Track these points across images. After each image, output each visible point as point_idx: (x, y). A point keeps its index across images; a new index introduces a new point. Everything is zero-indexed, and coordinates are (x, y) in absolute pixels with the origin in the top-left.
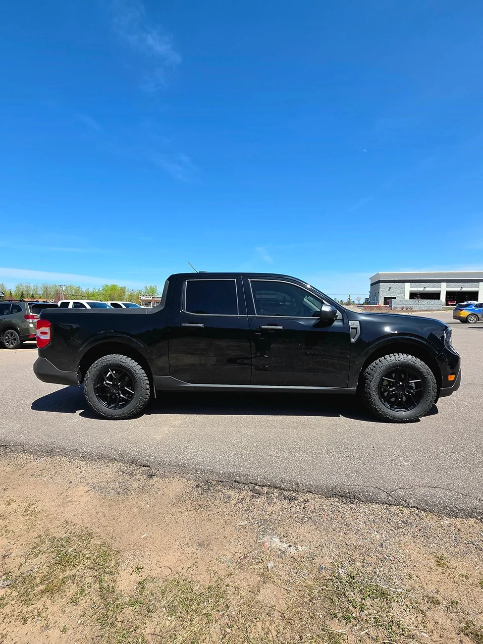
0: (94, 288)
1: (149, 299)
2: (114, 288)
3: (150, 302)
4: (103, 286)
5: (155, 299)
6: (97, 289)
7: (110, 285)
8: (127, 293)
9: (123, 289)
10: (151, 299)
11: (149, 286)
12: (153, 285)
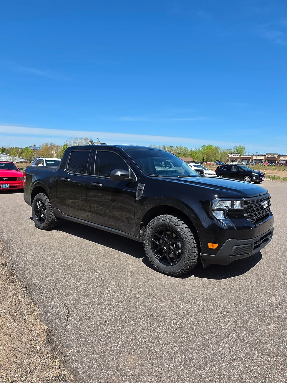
0: (196, 148)
1: (236, 156)
2: (210, 147)
3: (237, 159)
4: (202, 147)
5: (241, 157)
6: (197, 148)
7: (207, 146)
8: (219, 152)
9: (217, 148)
10: (238, 156)
11: (238, 145)
12: (242, 145)
